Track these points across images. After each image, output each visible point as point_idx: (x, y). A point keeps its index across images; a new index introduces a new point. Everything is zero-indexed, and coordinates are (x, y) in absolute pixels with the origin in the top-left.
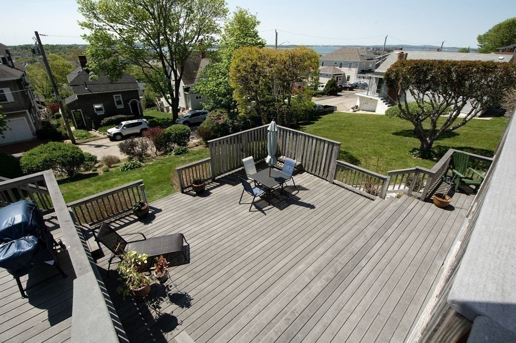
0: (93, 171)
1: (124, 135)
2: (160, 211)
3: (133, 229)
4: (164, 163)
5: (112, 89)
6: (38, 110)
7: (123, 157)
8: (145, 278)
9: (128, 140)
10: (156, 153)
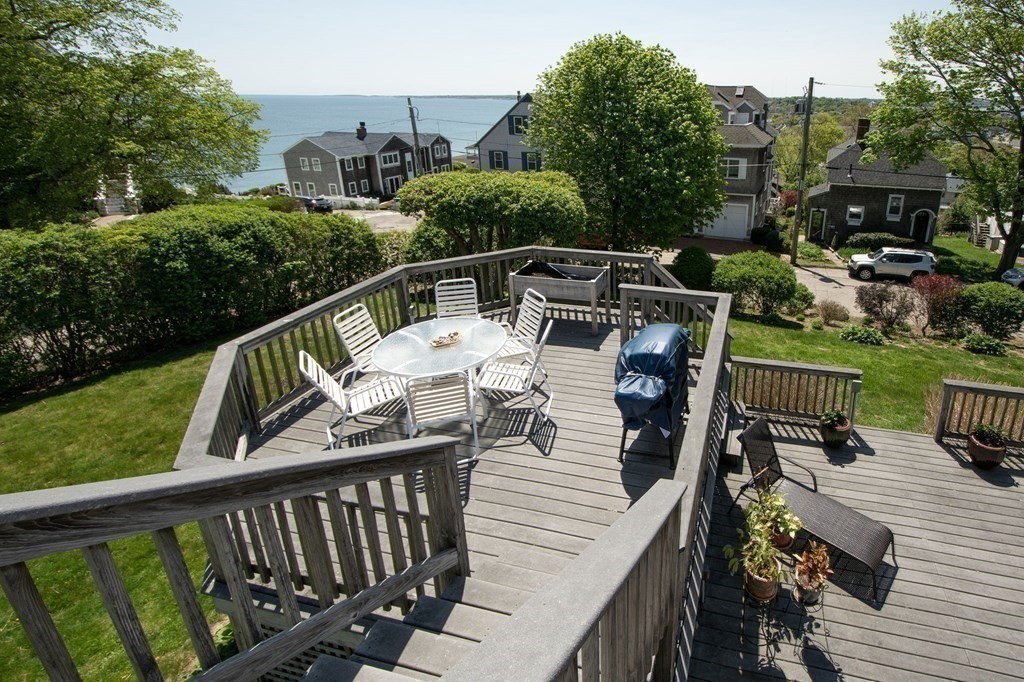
0: (799, 319)
1: (877, 272)
2: (870, 452)
3: (805, 456)
4: (931, 358)
5: (893, 181)
6: (769, 197)
7: (857, 313)
8: (775, 563)
9: (878, 285)
10: (923, 329)
